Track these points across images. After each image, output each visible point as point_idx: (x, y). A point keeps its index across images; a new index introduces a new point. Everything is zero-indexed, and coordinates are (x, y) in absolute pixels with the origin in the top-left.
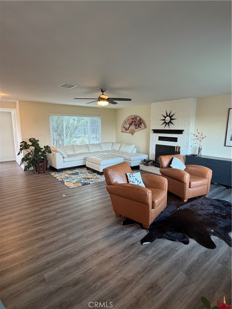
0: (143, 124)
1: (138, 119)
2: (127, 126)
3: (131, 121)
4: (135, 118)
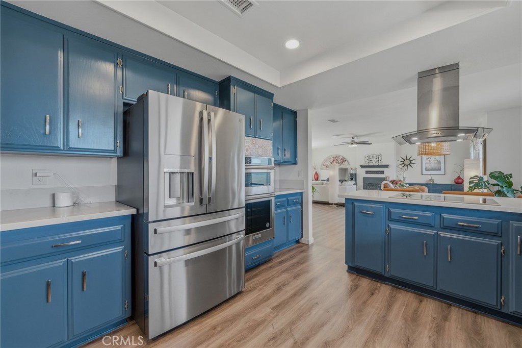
0: (346, 162)
1: (341, 157)
2: (328, 163)
3: (332, 160)
4: (338, 157)
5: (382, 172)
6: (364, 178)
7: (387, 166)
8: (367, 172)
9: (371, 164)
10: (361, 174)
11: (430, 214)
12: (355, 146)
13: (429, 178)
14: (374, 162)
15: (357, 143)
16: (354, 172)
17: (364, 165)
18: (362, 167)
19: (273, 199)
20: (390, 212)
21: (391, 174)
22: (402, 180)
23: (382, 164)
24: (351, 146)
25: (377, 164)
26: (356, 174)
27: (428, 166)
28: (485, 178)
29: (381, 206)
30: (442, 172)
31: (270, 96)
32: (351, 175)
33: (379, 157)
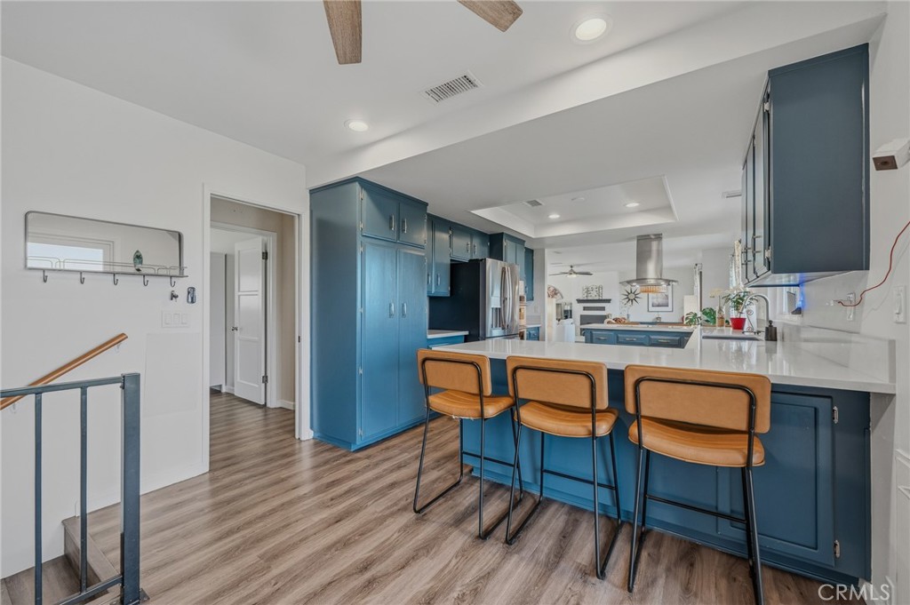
0: (559, 294)
5: (603, 309)
6: (581, 316)
7: (608, 301)
8: (585, 309)
9: (590, 298)
10: (578, 310)
11: (643, 337)
12: (574, 276)
13: (656, 315)
14: (594, 296)
15: (575, 273)
16: (569, 308)
17: (581, 299)
18: (579, 301)
19: (525, 330)
20: (618, 337)
21: (613, 310)
22: (626, 317)
23: (604, 298)
24: (569, 276)
25: (597, 298)
26: (571, 311)
27: (656, 302)
28: (699, 314)
29: (612, 333)
30: (669, 308)
31: (523, 242)
32: (566, 311)
33: (600, 288)
